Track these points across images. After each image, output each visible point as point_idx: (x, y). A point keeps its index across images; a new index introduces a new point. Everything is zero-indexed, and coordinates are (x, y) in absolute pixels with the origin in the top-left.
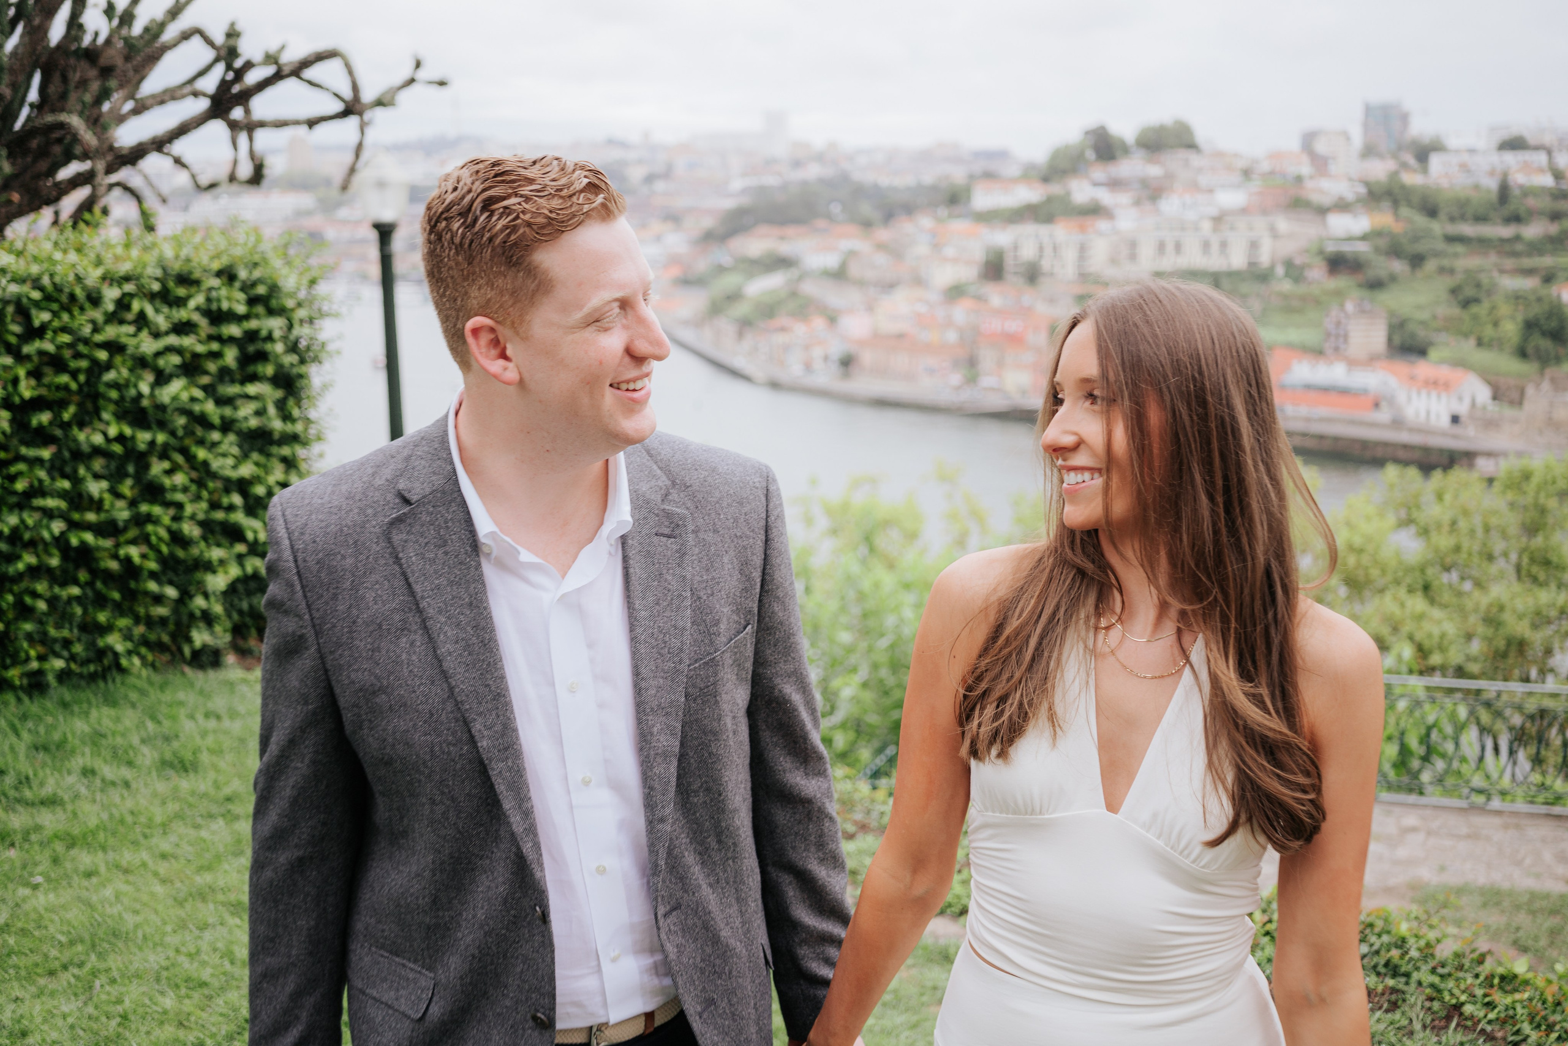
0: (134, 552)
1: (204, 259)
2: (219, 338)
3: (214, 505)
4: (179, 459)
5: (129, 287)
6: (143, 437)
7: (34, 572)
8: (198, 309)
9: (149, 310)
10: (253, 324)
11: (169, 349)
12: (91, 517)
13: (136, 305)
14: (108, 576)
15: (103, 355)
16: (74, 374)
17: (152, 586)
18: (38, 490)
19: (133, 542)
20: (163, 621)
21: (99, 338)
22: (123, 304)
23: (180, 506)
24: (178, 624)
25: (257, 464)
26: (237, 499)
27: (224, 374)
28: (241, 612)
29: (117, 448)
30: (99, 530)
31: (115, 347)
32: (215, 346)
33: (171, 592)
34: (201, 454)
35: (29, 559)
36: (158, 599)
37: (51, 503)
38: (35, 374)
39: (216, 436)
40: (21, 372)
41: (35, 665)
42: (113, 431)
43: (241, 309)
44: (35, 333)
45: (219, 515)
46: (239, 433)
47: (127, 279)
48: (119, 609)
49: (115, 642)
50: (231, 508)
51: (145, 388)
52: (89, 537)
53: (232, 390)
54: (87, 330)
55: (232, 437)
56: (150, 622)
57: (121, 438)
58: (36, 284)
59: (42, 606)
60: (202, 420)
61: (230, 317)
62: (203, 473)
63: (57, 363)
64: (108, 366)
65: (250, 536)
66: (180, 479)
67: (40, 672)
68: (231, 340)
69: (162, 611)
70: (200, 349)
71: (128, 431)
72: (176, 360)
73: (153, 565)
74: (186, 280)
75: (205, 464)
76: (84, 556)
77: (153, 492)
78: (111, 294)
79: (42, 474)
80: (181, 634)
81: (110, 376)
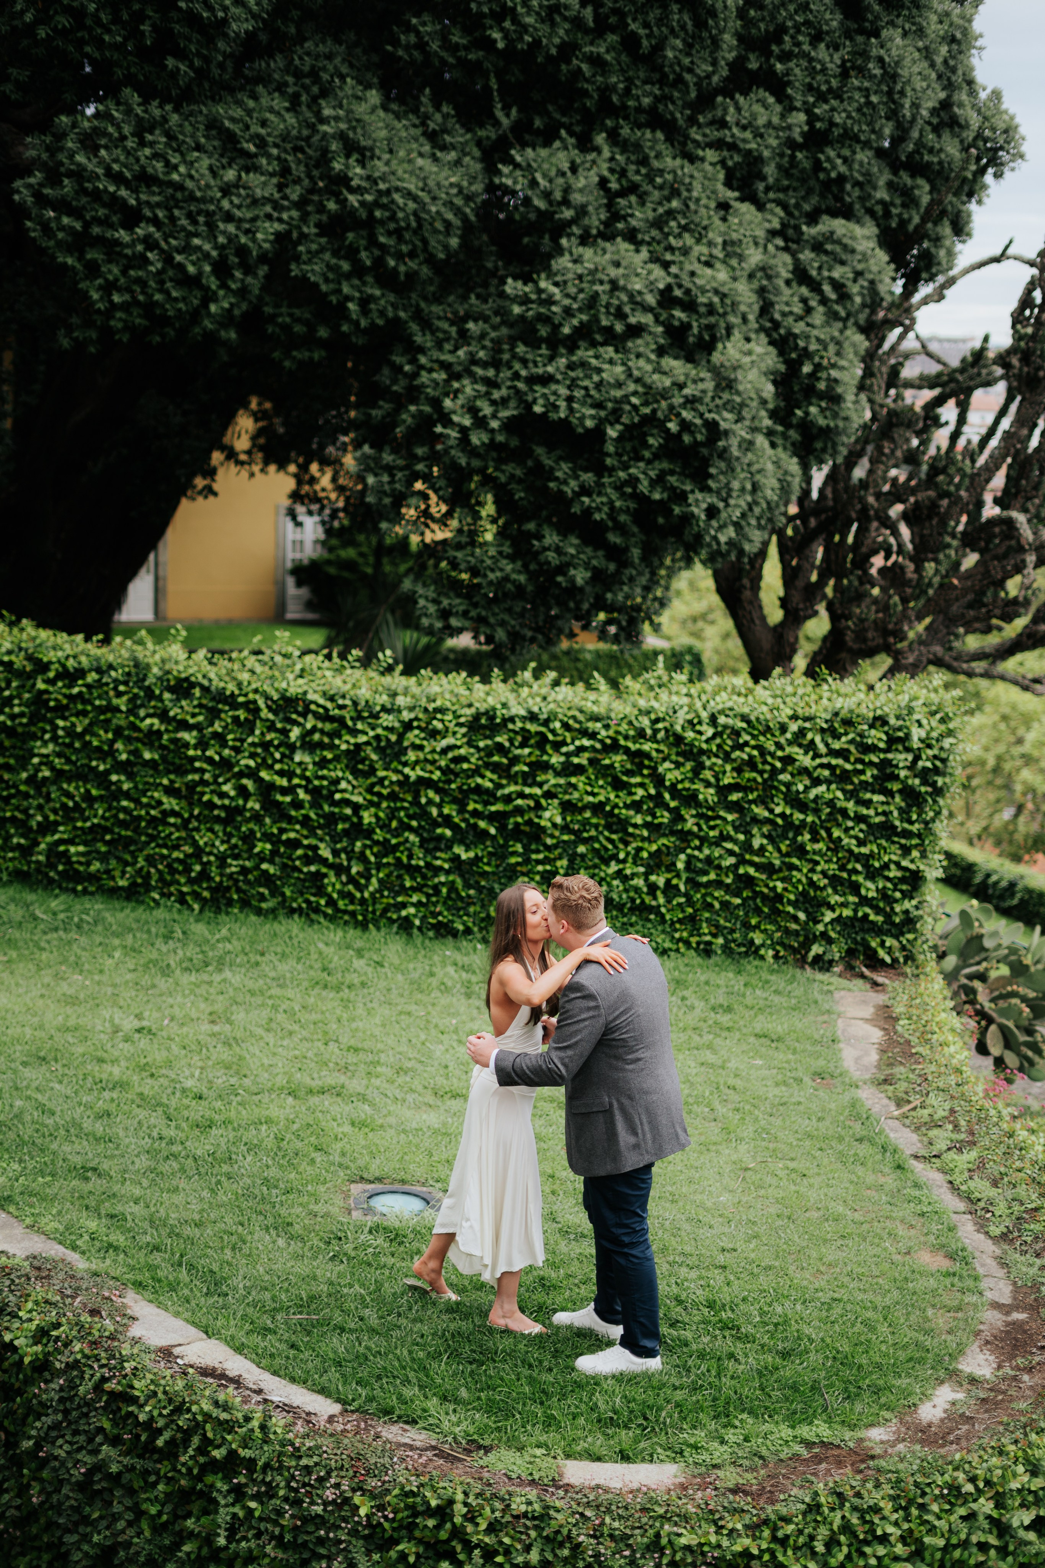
0: (780, 886)
1: (863, 710)
2: (862, 762)
3: (842, 868)
4: (823, 833)
5: (807, 725)
6: (798, 816)
7: (719, 884)
8: (851, 742)
9: (818, 739)
10: (890, 756)
11: (822, 766)
12: (756, 859)
13: (810, 736)
14: (764, 897)
15: (778, 765)
16: (761, 773)
17: (790, 909)
18: (724, 837)
19: (783, 880)
20: (797, 933)
21: (780, 753)
22: (802, 732)
23: (817, 863)
24: (806, 937)
25: (879, 846)
26: (859, 867)
27: (865, 785)
28: (855, 941)
29: (779, 821)
30: (758, 867)
31: (788, 760)
32: (859, 767)
33: (802, 916)
34: (836, 833)
35: (712, 876)
36: (795, 919)
37: (729, 845)
38: (739, 770)
39: (850, 824)
40: (728, 767)
41: (708, 938)
42: (778, 810)
43: (882, 745)
44: (741, 747)
45: (845, 875)
46: (869, 825)
47: (806, 719)
48: (768, 918)
49: (758, 938)
50: (855, 871)
51: (801, 788)
52: (751, 871)
53: (868, 796)
54: (772, 748)
55: (863, 826)
56: (787, 931)
57: (783, 815)
58: (744, 718)
59: (717, 905)
60: (844, 812)
61: (874, 748)
62: (836, 845)
63: (751, 764)
64: (783, 771)
65: (863, 892)
66: (821, 846)
67: (709, 943)
68: (871, 764)
69: (794, 926)
70: (848, 767)
71: (788, 812)
72: (826, 773)
73: (792, 897)
74: (848, 723)
75: (840, 839)
76: (749, 881)
77: (800, 851)
78: (794, 727)
79: (730, 828)
80: (806, 945)
81: (781, 777)
